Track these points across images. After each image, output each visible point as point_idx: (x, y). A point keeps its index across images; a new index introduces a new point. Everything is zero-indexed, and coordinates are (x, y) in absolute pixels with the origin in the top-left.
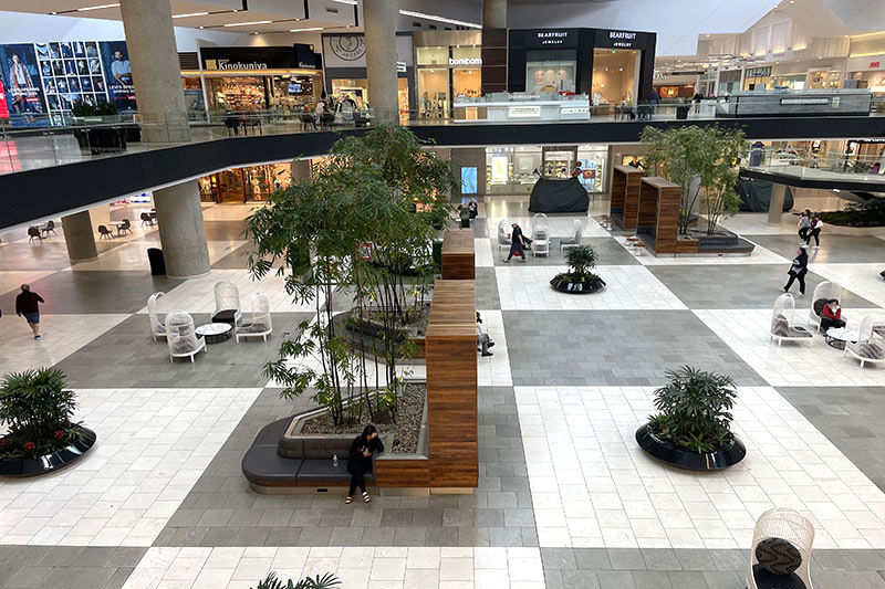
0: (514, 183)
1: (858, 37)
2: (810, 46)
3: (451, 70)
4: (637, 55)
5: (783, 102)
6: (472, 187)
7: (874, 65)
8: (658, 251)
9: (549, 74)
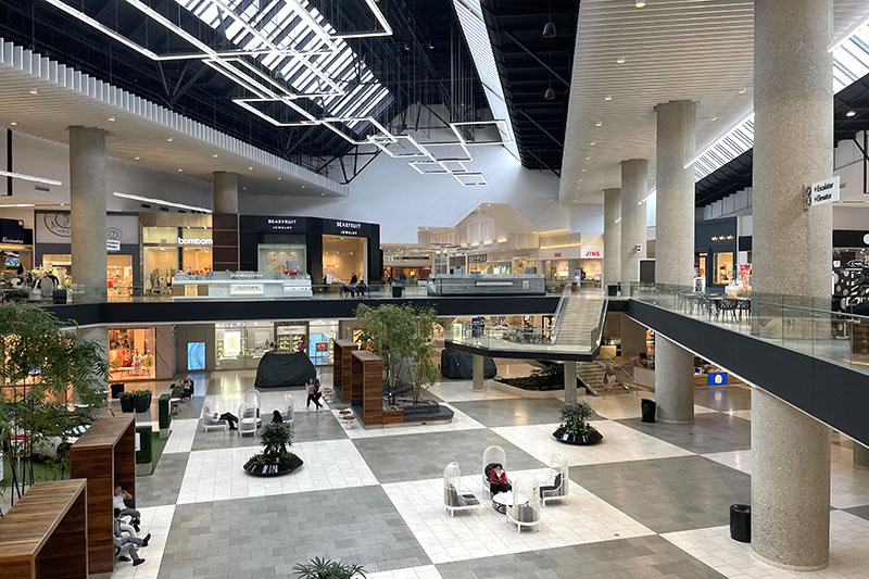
0: (246, 357)
1: (545, 233)
2: (509, 239)
3: (181, 249)
4: (364, 241)
5: (478, 284)
6: (200, 364)
7: (557, 255)
8: (368, 422)
9: (279, 255)
